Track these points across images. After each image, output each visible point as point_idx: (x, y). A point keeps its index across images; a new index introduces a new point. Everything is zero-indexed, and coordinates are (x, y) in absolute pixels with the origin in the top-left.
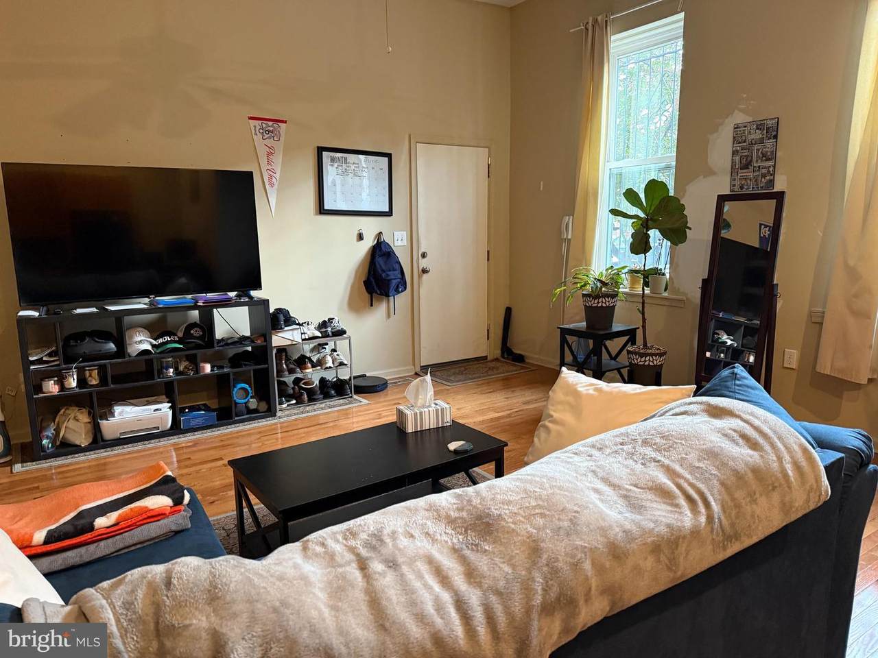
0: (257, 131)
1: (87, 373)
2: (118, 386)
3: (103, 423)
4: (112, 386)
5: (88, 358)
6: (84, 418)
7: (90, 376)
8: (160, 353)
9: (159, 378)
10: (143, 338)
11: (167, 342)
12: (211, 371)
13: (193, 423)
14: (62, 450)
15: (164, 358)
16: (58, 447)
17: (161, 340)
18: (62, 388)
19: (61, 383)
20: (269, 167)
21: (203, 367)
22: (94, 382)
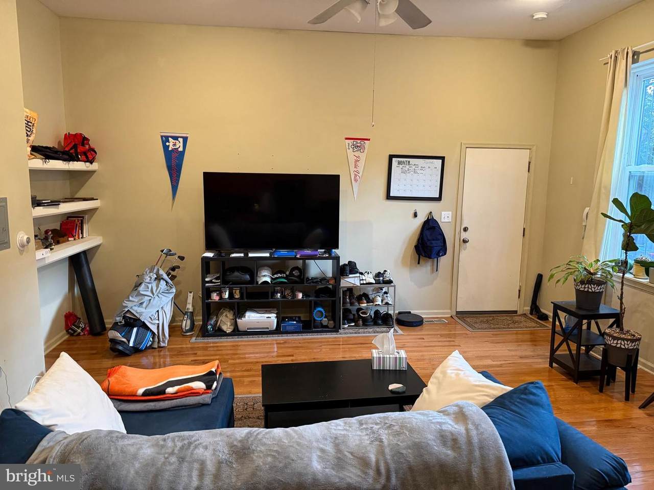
0: (350, 147)
1: (234, 291)
2: (249, 301)
3: (239, 321)
4: (246, 300)
5: (236, 283)
6: (230, 315)
7: (235, 293)
8: (274, 284)
9: (272, 298)
10: (266, 274)
11: (279, 278)
12: (302, 297)
13: (289, 328)
14: (218, 333)
15: (276, 287)
16: (216, 331)
17: (276, 276)
18: (221, 298)
19: (220, 295)
20: (356, 170)
21: (298, 295)
22: (237, 297)
